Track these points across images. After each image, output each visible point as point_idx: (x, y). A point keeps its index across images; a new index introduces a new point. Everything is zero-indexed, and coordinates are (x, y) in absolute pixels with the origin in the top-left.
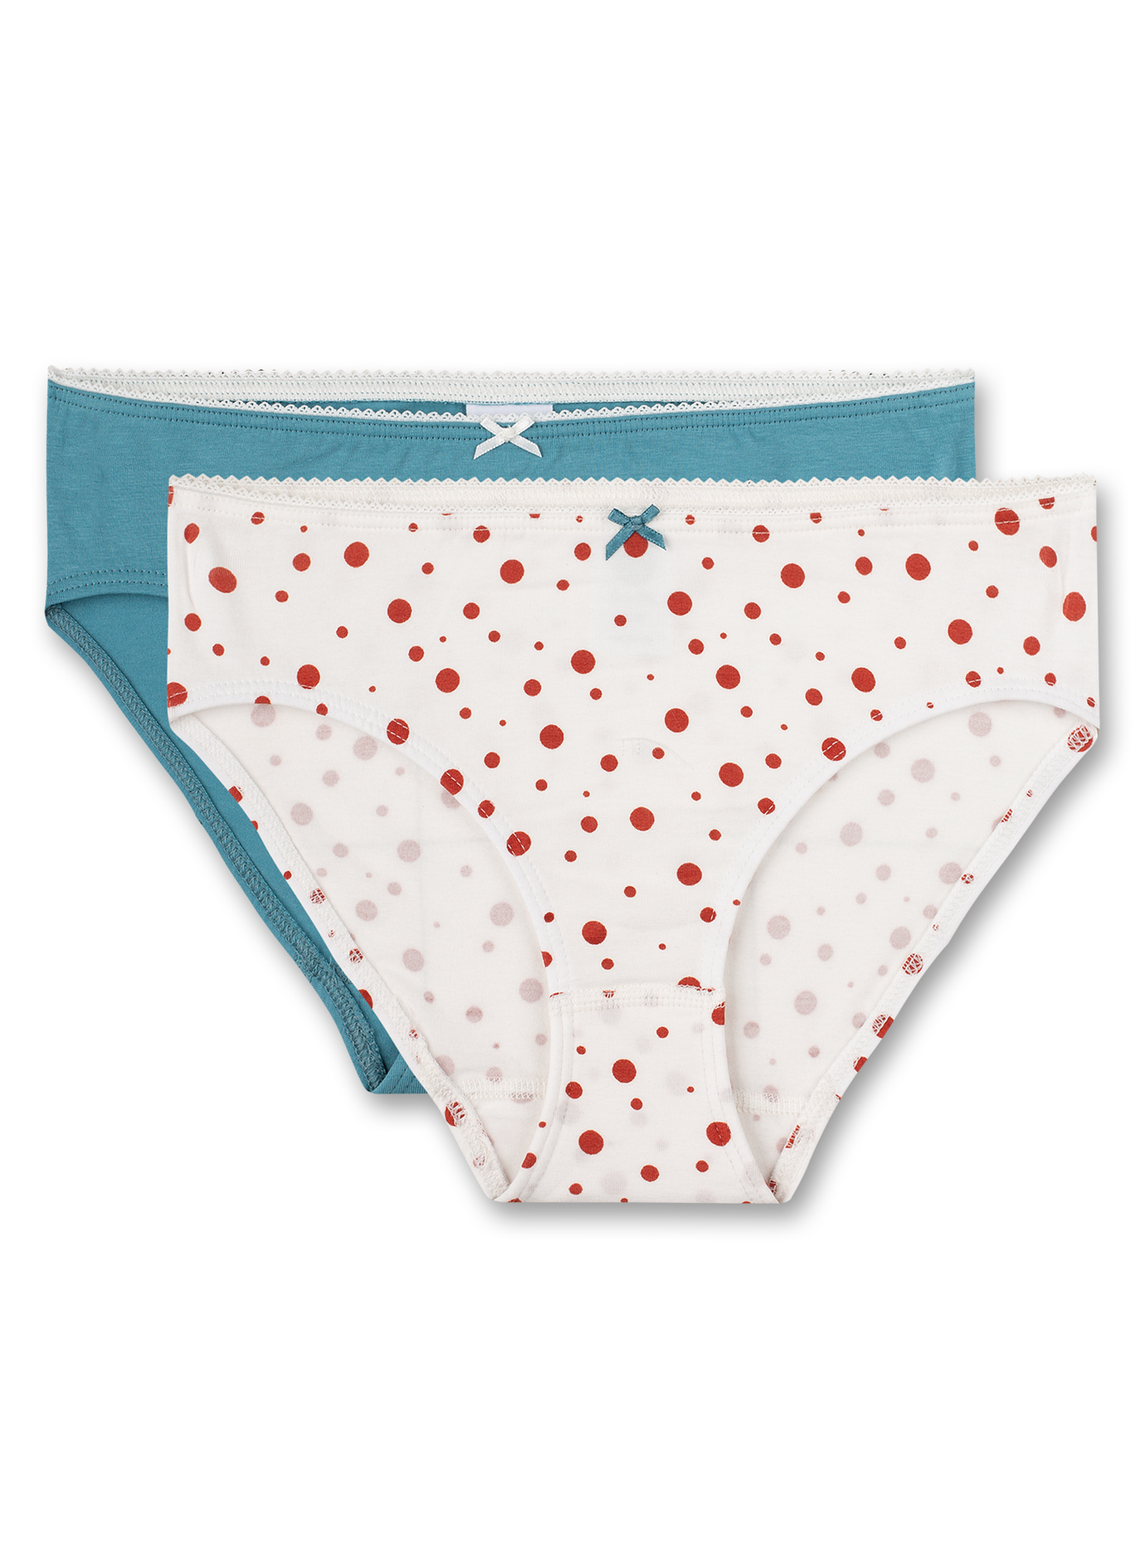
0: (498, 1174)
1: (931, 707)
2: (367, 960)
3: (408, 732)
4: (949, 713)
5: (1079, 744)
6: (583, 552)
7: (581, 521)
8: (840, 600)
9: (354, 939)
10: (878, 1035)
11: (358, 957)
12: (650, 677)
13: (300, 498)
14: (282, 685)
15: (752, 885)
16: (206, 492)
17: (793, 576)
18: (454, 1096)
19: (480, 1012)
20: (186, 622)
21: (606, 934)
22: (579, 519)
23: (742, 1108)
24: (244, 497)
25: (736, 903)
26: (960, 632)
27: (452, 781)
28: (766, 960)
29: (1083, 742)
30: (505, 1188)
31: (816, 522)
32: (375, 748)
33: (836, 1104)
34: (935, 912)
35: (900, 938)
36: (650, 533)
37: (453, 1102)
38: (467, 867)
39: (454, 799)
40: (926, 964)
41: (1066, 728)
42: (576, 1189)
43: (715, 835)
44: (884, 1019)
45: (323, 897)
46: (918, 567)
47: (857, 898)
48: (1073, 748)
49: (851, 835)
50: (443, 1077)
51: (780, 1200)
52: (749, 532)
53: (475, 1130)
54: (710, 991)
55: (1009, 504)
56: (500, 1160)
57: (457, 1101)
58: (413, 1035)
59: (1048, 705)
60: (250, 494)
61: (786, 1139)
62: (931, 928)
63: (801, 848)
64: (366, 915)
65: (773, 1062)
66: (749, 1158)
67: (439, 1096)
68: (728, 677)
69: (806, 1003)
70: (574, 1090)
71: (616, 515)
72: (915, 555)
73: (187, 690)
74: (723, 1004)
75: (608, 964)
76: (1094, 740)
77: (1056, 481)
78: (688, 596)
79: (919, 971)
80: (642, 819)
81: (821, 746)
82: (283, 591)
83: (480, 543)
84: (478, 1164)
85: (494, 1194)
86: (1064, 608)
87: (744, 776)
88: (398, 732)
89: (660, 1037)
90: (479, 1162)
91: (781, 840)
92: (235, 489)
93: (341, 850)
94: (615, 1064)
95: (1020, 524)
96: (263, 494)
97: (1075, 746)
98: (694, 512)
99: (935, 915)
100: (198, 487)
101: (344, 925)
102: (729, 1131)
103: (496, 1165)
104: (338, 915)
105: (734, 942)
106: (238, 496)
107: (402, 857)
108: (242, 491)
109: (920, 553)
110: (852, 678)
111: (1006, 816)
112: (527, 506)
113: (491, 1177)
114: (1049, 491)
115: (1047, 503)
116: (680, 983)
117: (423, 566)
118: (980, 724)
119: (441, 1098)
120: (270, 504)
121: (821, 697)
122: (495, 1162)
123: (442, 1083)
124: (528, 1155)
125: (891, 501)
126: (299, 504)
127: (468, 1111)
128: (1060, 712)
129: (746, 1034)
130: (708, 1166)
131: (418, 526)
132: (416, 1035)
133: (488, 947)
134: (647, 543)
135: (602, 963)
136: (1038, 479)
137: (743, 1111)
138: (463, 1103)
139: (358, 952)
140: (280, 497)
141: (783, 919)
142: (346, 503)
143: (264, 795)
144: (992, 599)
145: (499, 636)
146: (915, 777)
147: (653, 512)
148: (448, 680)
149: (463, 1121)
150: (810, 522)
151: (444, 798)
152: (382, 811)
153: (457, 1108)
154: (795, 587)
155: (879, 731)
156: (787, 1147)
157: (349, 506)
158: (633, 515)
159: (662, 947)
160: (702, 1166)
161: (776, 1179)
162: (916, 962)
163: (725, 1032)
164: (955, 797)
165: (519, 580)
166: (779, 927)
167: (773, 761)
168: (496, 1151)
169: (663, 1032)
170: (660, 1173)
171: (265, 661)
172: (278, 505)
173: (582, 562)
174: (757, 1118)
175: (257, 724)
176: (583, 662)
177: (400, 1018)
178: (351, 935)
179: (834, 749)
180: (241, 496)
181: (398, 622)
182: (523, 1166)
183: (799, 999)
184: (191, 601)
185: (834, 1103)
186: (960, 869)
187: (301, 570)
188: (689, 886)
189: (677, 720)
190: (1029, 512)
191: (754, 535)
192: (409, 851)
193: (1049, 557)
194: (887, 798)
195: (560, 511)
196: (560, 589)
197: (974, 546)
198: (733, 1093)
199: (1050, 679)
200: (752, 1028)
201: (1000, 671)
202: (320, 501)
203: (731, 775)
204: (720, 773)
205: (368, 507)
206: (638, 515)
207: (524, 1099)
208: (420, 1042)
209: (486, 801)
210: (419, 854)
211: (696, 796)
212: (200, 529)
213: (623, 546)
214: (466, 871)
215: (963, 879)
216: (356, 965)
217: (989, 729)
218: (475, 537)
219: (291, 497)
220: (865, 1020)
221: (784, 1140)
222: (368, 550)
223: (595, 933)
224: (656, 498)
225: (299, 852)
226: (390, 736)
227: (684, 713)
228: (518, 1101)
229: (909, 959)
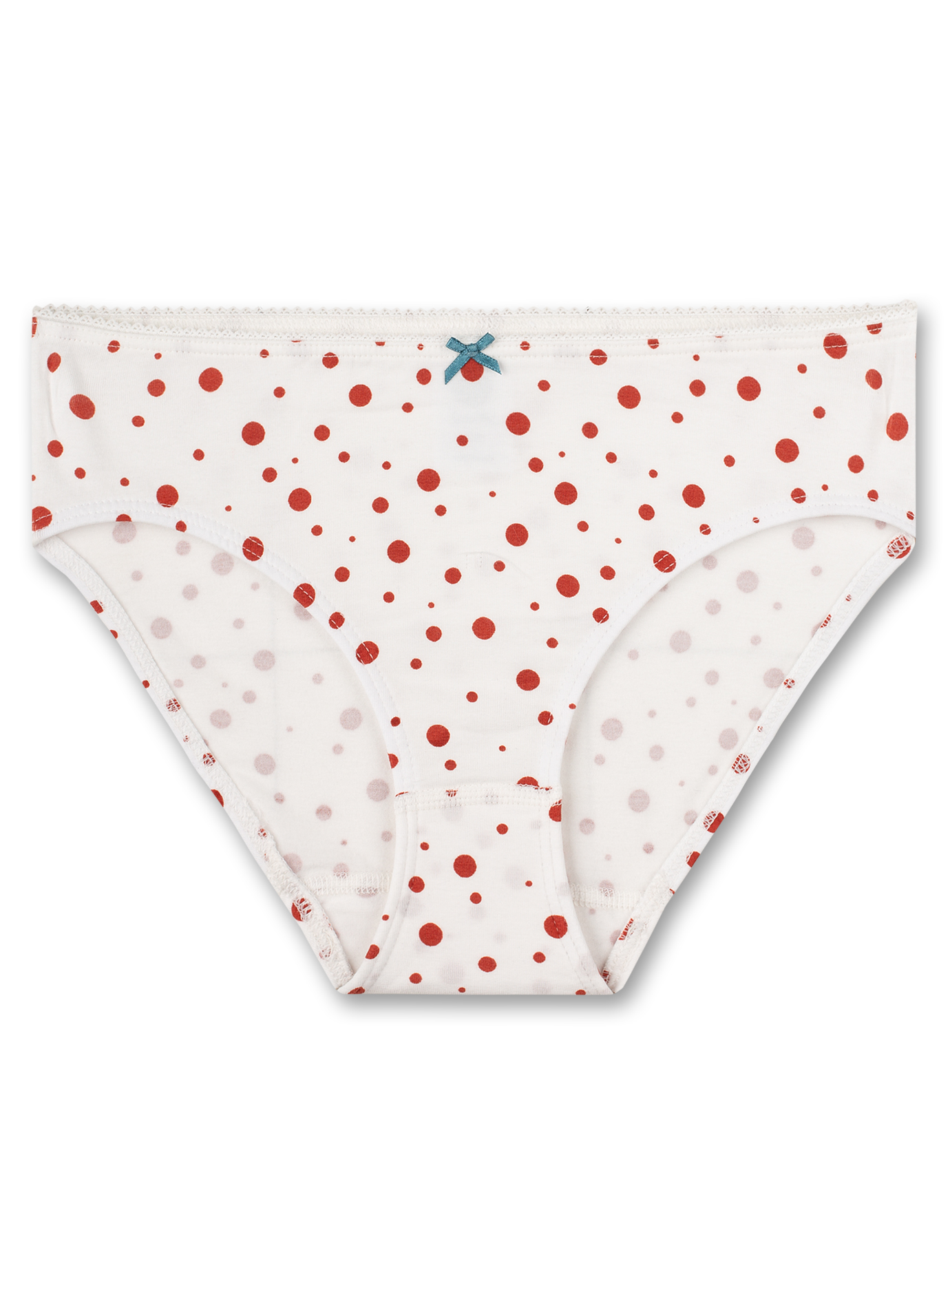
0: (343, 965)
1: (757, 522)
2: (220, 763)
3: (263, 549)
4: (773, 528)
5: (898, 551)
6: (424, 377)
7: (421, 349)
8: (674, 420)
9: (207, 745)
10: (708, 830)
11: (211, 760)
12: (492, 494)
13: (154, 327)
14: (143, 505)
15: (587, 690)
16: (67, 322)
17: (629, 397)
18: (300, 893)
19: (330, 810)
20: (49, 449)
21: (449, 737)
22: (420, 347)
23: (578, 902)
24: (101, 326)
25: (572, 706)
26: (787, 450)
27: (305, 595)
28: (600, 760)
29: (901, 549)
30: (349, 977)
31: (654, 347)
32: (232, 563)
33: (670, 898)
34: (760, 714)
35: (728, 739)
36: (485, 359)
37: (300, 899)
38: (318, 675)
39: (306, 611)
40: (753, 764)
41: (887, 537)
42: (416, 978)
43: (552, 643)
44: (714, 815)
45: (178, 706)
46: (749, 389)
47: (687, 702)
48: (892, 555)
49: (680, 642)
50: (290, 875)
51: (612, 988)
52: (586, 356)
53: (322, 924)
54: (547, 789)
55: (837, 329)
56: (345, 952)
57: (304, 897)
58: (262, 834)
59: (870, 519)
60: (107, 323)
61: (620, 932)
62: (756, 730)
63: (633, 655)
64: (220, 724)
65: (608, 858)
66: (584, 949)
67: (286, 893)
68: (566, 494)
69: (639, 801)
70: (416, 885)
71: (454, 343)
72: (746, 378)
73: (52, 513)
74: (560, 802)
75: (450, 765)
76: (912, 548)
77: (884, 309)
78: (525, 417)
79: (747, 770)
80: (484, 628)
81: (653, 558)
82: (139, 417)
83: (329, 369)
84: (324, 956)
85: (339, 983)
86: (888, 428)
87: (580, 587)
88: (253, 549)
89: (500, 833)
90: (325, 954)
91: (614, 647)
92: (93, 318)
93: (198, 662)
94: (456, 860)
95: (848, 348)
96: (119, 323)
97: (893, 553)
98: (529, 338)
99: (759, 717)
100: (59, 317)
101: (199, 731)
102: (565, 924)
103: (341, 956)
104: (193, 722)
105: (570, 743)
106: (96, 325)
107: (257, 666)
108: (100, 320)
109: (751, 376)
110: (683, 495)
111: (826, 622)
112: (373, 335)
113: (336, 967)
114: (877, 317)
115: (875, 329)
116: (519, 783)
117: (275, 390)
118: (803, 538)
119: (288, 895)
120: (125, 333)
121: (654, 512)
122: (340, 953)
123: (288, 880)
124: (372, 946)
125: (726, 329)
126: (154, 333)
127: (314, 906)
128: (881, 524)
129: (582, 831)
130: (544, 957)
131: (269, 353)
132: (264, 834)
133: (338, 749)
134: (483, 369)
135: (446, 765)
136: (868, 306)
137: (579, 905)
138: (310, 899)
139: (211, 756)
140: (135, 326)
141: (616, 721)
142: (199, 331)
143: (126, 611)
144: (819, 419)
145: (349, 457)
146: (740, 587)
147: (488, 339)
148: (300, 500)
149: (309, 916)
150: (648, 347)
151: (296, 610)
152: (239, 624)
153: (304, 903)
154: (631, 408)
155: (707, 544)
156: (620, 939)
157: (202, 334)
158: (470, 343)
159: (502, 748)
160: (539, 958)
161: (609, 969)
162: (744, 762)
163: (562, 828)
164: (777, 606)
165: (367, 403)
166: (612, 729)
167: (608, 573)
168: (341, 944)
169: (502, 829)
170: (497, 965)
171: (125, 482)
172: (133, 333)
173: (424, 386)
174: (592, 911)
175: (118, 541)
176: (429, 480)
177: (249, 818)
178: (205, 741)
179: (664, 562)
180: (99, 325)
181: (252, 445)
182: (367, 957)
183: (632, 797)
184: (54, 429)
185: (669, 896)
186: (783, 675)
187: (156, 396)
188: (528, 691)
189: (517, 535)
190: (856, 338)
191: (591, 359)
192: (264, 660)
193: (874, 379)
194: (713, 607)
195: (403, 339)
196: (405, 411)
197: (802, 369)
198: (570, 887)
199: (873, 495)
200: (588, 825)
201: (825, 488)
202: (174, 330)
203: (568, 586)
204: (557, 584)
205: (221, 335)
206: (474, 343)
207: (369, 893)
208: (269, 841)
209: (336, 613)
210: (274, 663)
211: (535, 606)
212: (62, 358)
213: (460, 371)
214: (318, 679)
215: (785, 684)
216: (208, 767)
217: (812, 543)
218: (324, 364)
219: (145, 325)
220: (696, 817)
221: (617, 933)
222: (221, 376)
223: (438, 736)
224: (492, 326)
225: (157, 664)
226: (245, 553)
227: (524, 528)
228: (363, 896)
229: (738, 759)
